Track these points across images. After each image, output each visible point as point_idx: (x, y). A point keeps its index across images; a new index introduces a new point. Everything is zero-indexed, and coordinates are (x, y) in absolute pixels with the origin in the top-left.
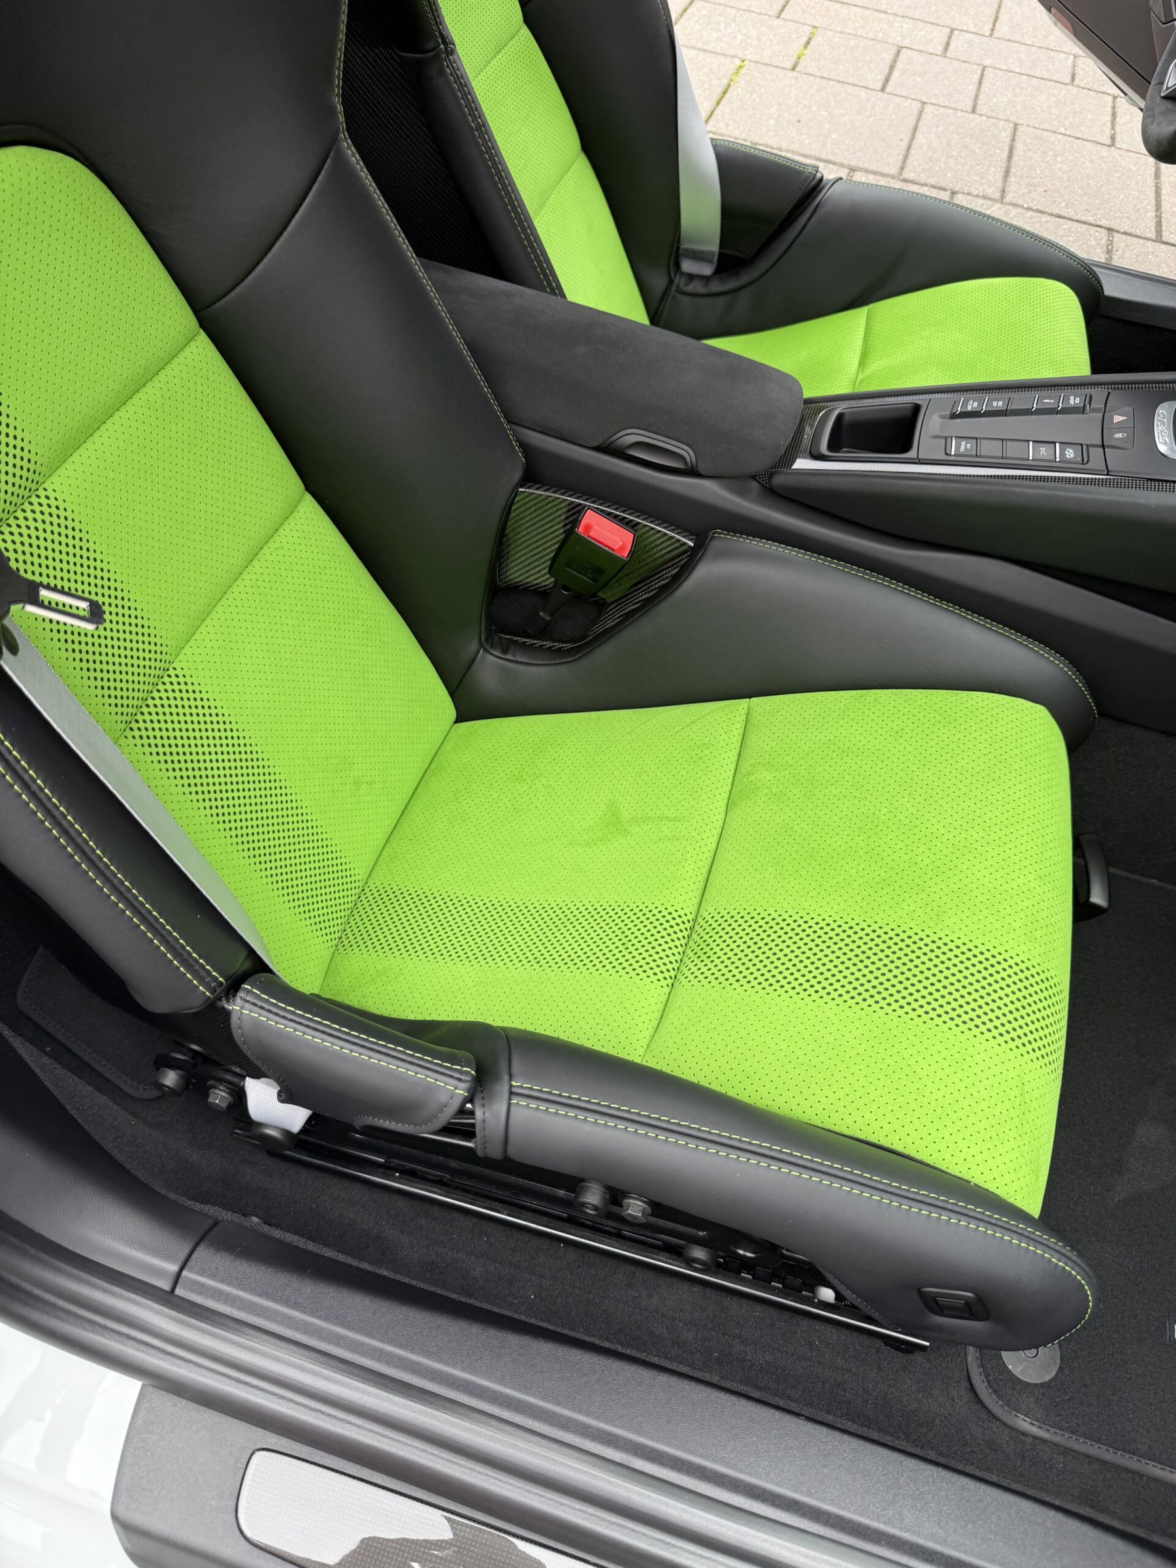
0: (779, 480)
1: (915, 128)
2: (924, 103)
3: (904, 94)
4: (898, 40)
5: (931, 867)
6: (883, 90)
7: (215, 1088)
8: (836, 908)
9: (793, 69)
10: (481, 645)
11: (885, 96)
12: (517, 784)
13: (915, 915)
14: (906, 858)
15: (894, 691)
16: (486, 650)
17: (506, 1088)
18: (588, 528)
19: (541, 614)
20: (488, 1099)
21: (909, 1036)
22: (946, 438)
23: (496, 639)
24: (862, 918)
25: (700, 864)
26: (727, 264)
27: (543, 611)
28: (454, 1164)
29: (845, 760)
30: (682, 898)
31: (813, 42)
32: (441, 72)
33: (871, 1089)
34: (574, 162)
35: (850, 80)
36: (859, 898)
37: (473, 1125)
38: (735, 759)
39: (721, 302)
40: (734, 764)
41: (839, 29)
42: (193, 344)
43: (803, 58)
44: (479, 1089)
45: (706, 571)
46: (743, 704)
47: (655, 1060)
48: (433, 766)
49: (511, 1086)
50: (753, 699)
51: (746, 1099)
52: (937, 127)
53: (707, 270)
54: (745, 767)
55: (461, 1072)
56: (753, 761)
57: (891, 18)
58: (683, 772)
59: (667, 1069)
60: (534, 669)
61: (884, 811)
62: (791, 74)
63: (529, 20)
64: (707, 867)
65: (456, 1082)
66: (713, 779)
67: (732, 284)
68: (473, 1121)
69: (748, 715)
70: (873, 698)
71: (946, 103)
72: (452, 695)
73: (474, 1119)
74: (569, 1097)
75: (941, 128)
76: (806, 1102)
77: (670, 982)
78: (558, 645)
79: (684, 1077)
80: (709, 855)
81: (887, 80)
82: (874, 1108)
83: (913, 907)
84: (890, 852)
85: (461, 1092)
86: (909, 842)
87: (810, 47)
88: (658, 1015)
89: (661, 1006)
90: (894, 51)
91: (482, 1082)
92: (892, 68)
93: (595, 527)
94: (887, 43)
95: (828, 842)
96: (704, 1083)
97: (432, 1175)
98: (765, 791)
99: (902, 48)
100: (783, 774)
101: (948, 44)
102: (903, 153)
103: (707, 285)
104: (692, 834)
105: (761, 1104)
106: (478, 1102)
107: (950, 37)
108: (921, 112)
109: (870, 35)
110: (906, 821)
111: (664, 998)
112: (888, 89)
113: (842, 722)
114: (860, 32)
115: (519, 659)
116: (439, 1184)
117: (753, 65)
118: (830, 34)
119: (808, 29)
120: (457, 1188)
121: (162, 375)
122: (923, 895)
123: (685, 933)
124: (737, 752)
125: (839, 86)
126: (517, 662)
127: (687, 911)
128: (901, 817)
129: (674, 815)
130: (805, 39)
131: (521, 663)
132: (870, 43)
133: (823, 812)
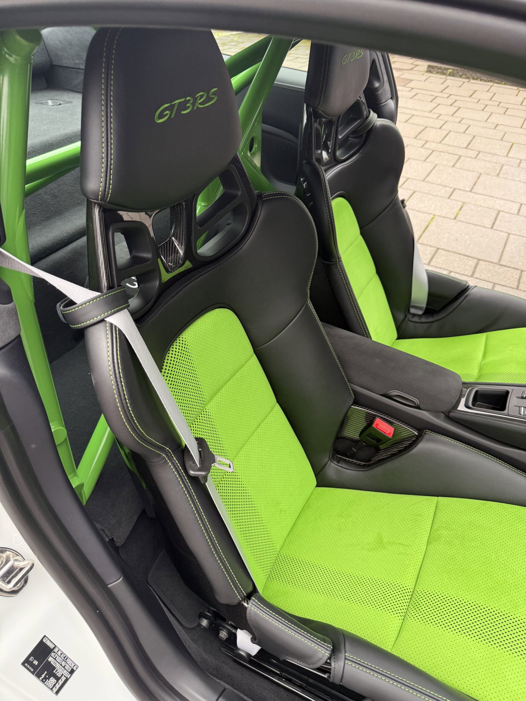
0: (452, 414)
1: (506, 244)
2: (509, 234)
3: (501, 230)
4: (499, 208)
5: (513, 584)
6: (492, 228)
7: (222, 630)
8: (473, 597)
9: (455, 219)
10: (330, 459)
11: (492, 231)
12: (340, 518)
13: (506, 605)
14: (503, 579)
15: (498, 503)
16: (331, 461)
17: (344, 656)
18: (377, 425)
19: (353, 449)
20: (337, 659)
21: (503, 660)
22: (519, 407)
23: (335, 457)
24: (484, 603)
25: (416, 567)
26: (429, 311)
27: (354, 448)
28: (311, 681)
29: (478, 531)
30: (408, 581)
31: (463, 209)
32: (337, 267)
33: (487, 681)
34: (373, 278)
35: (478, 224)
36: (483, 594)
37: (330, 669)
38: (431, 522)
39: (426, 325)
40: (431, 525)
41: (474, 203)
42: (252, 359)
43: (458, 215)
44: (333, 654)
45: (422, 446)
46: (435, 499)
47: (397, 652)
48: (307, 505)
49: (345, 656)
50: (439, 498)
51: (434, 676)
52: (515, 244)
53: (420, 312)
54: (435, 527)
55: (328, 647)
56: (439, 525)
57: (495, 199)
58: (410, 525)
59: (401, 657)
60: (350, 471)
61: (494, 556)
62: (454, 221)
63: (362, 234)
64: (419, 569)
65: (325, 650)
66: (422, 530)
67: (430, 320)
68: (330, 667)
69: (437, 504)
70: (489, 505)
71: (519, 234)
72: (316, 476)
73: (331, 666)
74: (367, 664)
75: (517, 244)
76: (460, 682)
77: (403, 618)
78: (359, 462)
79: (408, 661)
80: (420, 563)
81: (494, 224)
82: (488, 690)
83: (505, 601)
84: (496, 575)
85: (327, 654)
86: (504, 572)
87: (462, 210)
88: (398, 632)
89: (399, 628)
90: (497, 212)
91: (335, 651)
92: (496, 219)
93: (380, 425)
94: (494, 209)
95: (470, 567)
96: (417, 666)
97: (298, 683)
98: (444, 539)
99: (500, 211)
100: (451, 533)
101: (520, 210)
102: (500, 254)
103: (420, 319)
104: (413, 553)
105: (440, 679)
106: (332, 660)
107: (520, 207)
108: (508, 237)
109: (487, 206)
110: (503, 562)
111: (400, 625)
112: (494, 228)
113: (476, 514)
114: (482, 205)
115: (344, 466)
116: (300, 687)
117: (438, 217)
118: (470, 205)
119: (460, 204)
120: (307, 691)
121: (241, 370)
122: (510, 597)
123: (409, 597)
124: (432, 519)
125: (473, 226)
126: (343, 467)
127: (410, 587)
128: (501, 560)
129: (406, 544)
130: (459, 207)
131: (345, 468)
132: (487, 209)
133: (468, 553)
